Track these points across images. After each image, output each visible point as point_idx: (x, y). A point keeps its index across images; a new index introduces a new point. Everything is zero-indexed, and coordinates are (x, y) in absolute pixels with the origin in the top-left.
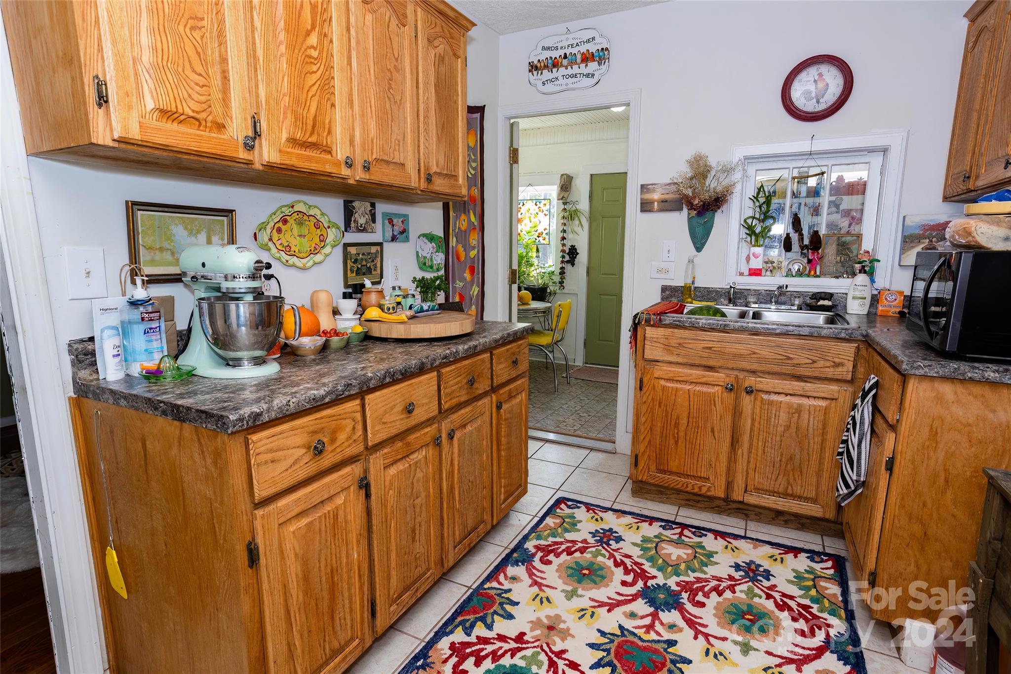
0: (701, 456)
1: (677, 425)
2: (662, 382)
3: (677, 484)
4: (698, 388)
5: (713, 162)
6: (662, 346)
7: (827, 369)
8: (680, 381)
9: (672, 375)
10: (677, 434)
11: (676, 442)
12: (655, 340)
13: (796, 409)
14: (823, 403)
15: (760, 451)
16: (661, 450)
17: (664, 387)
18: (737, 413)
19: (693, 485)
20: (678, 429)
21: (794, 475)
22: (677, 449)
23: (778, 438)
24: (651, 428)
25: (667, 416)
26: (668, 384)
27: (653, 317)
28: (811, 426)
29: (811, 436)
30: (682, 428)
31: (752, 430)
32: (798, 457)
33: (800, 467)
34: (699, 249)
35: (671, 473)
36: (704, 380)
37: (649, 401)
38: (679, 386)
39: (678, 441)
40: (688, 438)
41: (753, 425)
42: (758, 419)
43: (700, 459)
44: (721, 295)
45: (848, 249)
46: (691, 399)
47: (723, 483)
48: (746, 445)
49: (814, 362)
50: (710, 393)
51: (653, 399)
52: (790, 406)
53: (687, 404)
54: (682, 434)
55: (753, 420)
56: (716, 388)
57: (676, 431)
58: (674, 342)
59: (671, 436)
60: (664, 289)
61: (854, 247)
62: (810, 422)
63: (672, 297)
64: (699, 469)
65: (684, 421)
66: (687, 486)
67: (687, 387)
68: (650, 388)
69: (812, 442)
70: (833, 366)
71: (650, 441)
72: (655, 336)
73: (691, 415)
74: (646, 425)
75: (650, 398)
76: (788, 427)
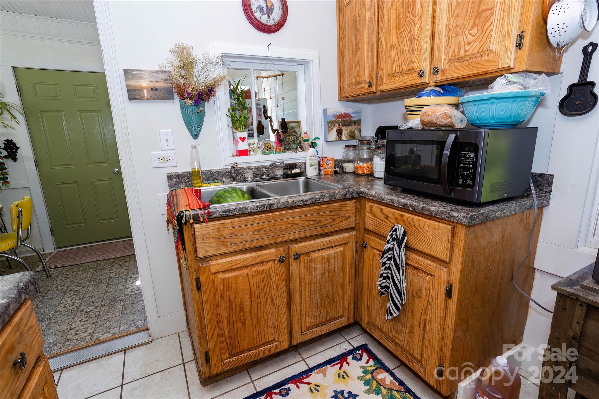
0: (266, 325)
1: (241, 309)
2: (221, 276)
3: (251, 358)
4: (255, 269)
5: (197, 53)
6: (214, 240)
7: (341, 223)
8: (237, 268)
9: (231, 265)
10: (243, 316)
11: (244, 324)
12: (206, 236)
13: (327, 259)
14: (341, 249)
15: (307, 299)
16: (230, 337)
17: (223, 280)
18: (289, 278)
19: (263, 351)
20: (243, 312)
21: (330, 306)
22: (245, 330)
23: (318, 285)
24: (217, 322)
25: (231, 305)
26: (227, 275)
27: (200, 212)
28: (336, 267)
29: (336, 274)
30: (247, 309)
31: (300, 286)
32: (331, 292)
33: (333, 299)
34: (195, 137)
35: (242, 352)
36: (258, 260)
37: (211, 298)
38: (237, 273)
39: (245, 322)
40: (253, 315)
41: (300, 282)
42: (303, 276)
43: (266, 328)
44: (222, 175)
45: (295, 131)
46: (251, 281)
47: (286, 336)
48: (298, 300)
49: (334, 220)
50: (265, 270)
51: (214, 294)
52: (323, 258)
53: (248, 287)
54: (247, 314)
55: (300, 278)
56: (269, 264)
57: (242, 314)
58: (226, 232)
59: (238, 321)
60: (170, 177)
61: (297, 130)
62: (336, 265)
63: (179, 183)
64: (266, 336)
65: (247, 303)
66: (259, 355)
67: (245, 271)
68: (210, 286)
69: (337, 278)
70: (345, 220)
71: (218, 335)
72: (205, 232)
73: (253, 295)
74: (212, 321)
75: (212, 295)
76: (323, 274)
